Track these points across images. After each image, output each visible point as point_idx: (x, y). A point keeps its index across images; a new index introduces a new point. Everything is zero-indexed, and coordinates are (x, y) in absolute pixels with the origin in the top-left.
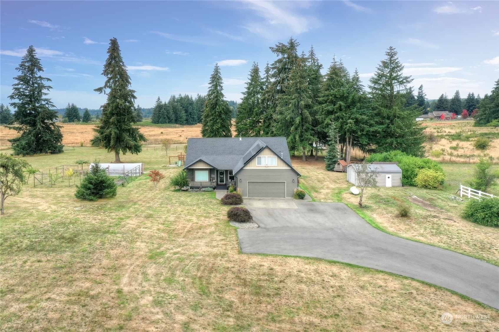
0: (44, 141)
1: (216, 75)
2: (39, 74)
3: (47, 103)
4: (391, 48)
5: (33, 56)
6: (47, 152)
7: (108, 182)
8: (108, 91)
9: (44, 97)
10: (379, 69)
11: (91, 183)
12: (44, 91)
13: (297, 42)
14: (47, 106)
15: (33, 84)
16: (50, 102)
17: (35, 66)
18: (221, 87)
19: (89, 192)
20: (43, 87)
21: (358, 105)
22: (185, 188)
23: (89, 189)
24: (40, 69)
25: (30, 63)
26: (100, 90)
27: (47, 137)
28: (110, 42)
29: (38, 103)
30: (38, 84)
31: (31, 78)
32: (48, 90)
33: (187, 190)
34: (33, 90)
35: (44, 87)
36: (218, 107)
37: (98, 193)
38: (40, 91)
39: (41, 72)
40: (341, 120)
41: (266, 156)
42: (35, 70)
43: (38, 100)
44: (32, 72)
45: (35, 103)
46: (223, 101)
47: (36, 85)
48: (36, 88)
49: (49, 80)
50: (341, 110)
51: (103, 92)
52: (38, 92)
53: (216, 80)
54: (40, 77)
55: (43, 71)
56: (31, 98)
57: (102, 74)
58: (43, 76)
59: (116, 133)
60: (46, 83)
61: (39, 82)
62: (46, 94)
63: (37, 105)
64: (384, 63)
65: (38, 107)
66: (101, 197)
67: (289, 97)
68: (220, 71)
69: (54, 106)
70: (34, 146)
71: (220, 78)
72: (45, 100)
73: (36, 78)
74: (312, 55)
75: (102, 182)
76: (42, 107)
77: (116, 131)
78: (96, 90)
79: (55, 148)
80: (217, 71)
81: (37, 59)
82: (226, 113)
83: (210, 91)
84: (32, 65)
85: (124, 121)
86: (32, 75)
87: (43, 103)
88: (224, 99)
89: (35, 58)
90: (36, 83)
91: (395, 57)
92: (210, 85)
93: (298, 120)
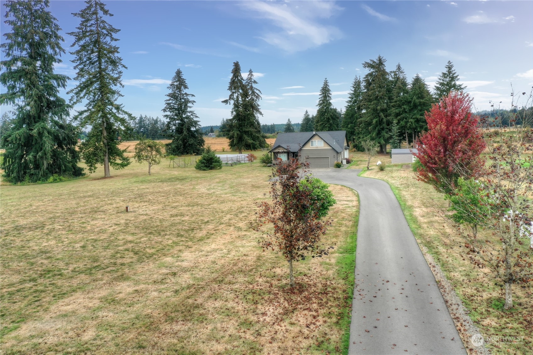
0: (190, 144)
1: (326, 87)
2: (185, 91)
3: (192, 115)
4: (449, 62)
5: (180, 77)
6: (191, 154)
7: (215, 159)
8: (232, 102)
9: (189, 109)
10: (440, 79)
11: (205, 159)
12: (189, 105)
13: (384, 58)
14: (192, 117)
15: (180, 99)
16: (194, 114)
17: (182, 85)
18: (330, 97)
19: (203, 165)
20: (187, 101)
21: (419, 108)
22: (269, 165)
23: (203, 163)
24: (186, 87)
25: (178, 83)
26: (226, 102)
27: (191, 141)
28: (234, 64)
29: (185, 115)
30: (185, 99)
31: (179, 94)
32: (193, 104)
33: (270, 166)
34: (181, 104)
35: (190, 102)
36: (326, 114)
37: (209, 166)
38: (186, 105)
39: (186, 89)
40: (405, 120)
41: (317, 141)
42: (182, 88)
43: (184, 112)
44: (180, 91)
45: (182, 114)
46: (331, 109)
47: (183, 100)
48: (183, 103)
49: (193, 95)
50: (406, 112)
51: (229, 103)
52: (185, 106)
53: (326, 91)
54: (186, 94)
55: (188, 88)
56: (179, 111)
57: (228, 89)
58: (188, 93)
59: (238, 134)
60: (191, 98)
61: (186, 97)
62: (190, 107)
63: (184, 116)
64: (444, 74)
65: (184, 118)
66: (212, 168)
67: (370, 103)
68: (328, 84)
69: (197, 117)
70: (182, 149)
71: (329, 90)
72: (190, 112)
73: (183, 95)
74: (399, 69)
75: (212, 159)
76: (187, 117)
77: (238, 132)
78: (223, 102)
79: (198, 150)
80: (327, 85)
81: (183, 79)
82: (333, 119)
83: (320, 101)
84: (179, 84)
85: (244, 126)
86: (180, 92)
87: (189, 114)
88: (332, 107)
89: (182, 79)
90: (183, 99)
91: (453, 69)
92: (320, 96)
93: (374, 121)
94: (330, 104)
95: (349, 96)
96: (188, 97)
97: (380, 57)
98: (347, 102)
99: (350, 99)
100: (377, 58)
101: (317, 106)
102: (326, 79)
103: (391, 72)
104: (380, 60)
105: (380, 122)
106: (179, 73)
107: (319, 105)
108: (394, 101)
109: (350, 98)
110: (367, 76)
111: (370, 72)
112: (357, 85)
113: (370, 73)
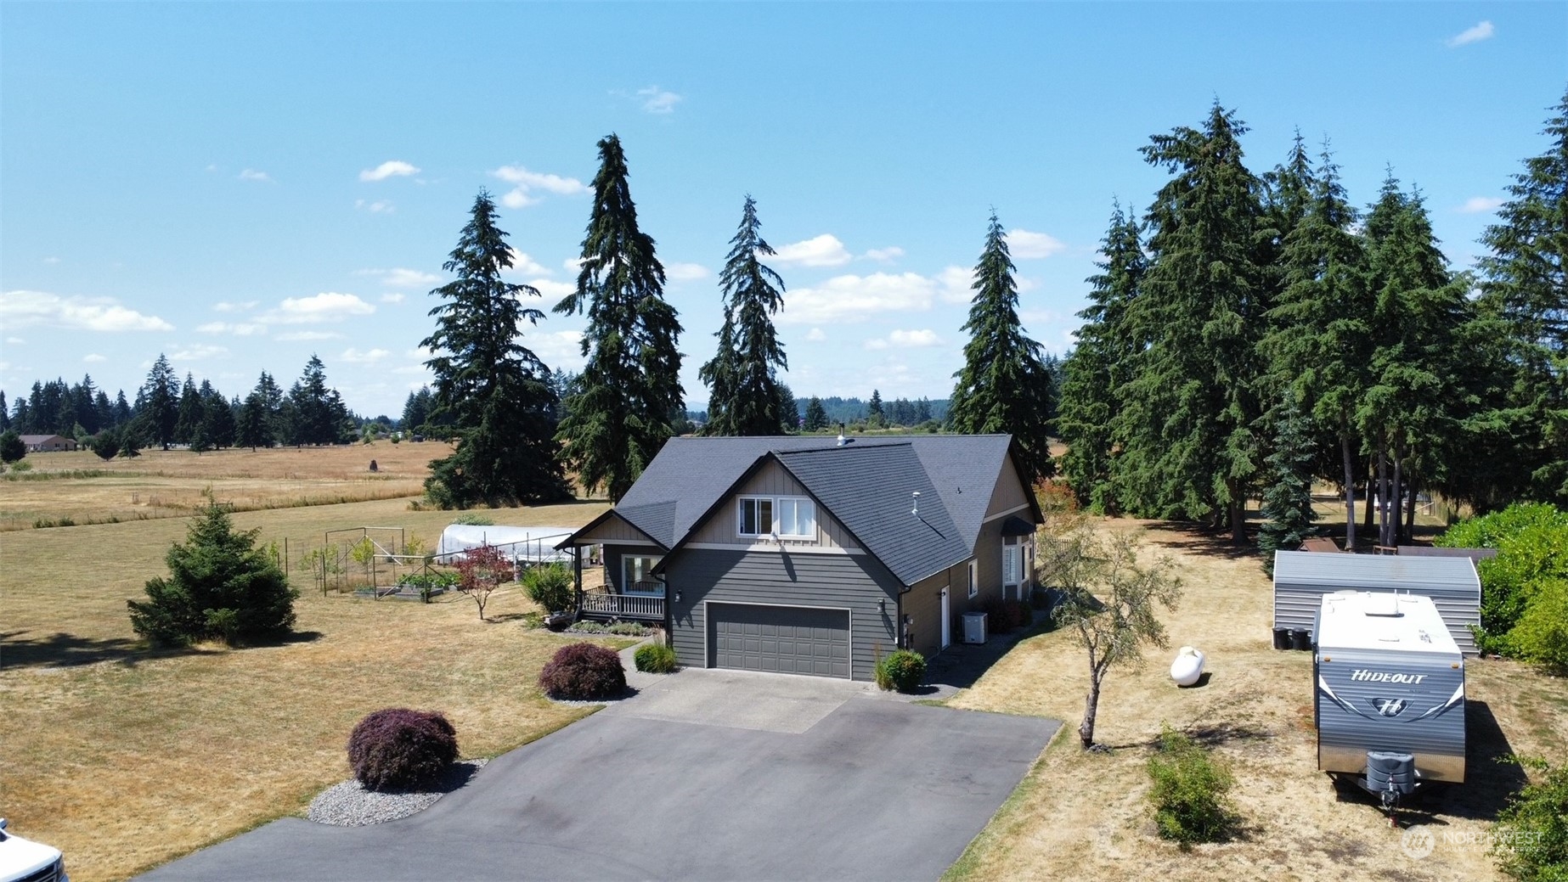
1: (995, 254)
5: (487, 225)
9: (516, 341)
12: (520, 323)
13: (1237, 116)
14: (525, 365)
17: (493, 251)
20: (517, 311)
24: (506, 260)
25: (480, 245)
26: (567, 304)
29: (500, 357)
30: (505, 303)
35: (523, 313)
38: (510, 324)
39: (508, 267)
42: (494, 262)
43: (500, 348)
46: (1018, 341)
47: (498, 306)
48: (498, 313)
54: (508, 283)
55: (514, 264)
58: (516, 282)
60: (526, 301)
61: (508, 297)
68: (1006, 240)
72: (519, 349)
73: (499, 286)
76: (510, 367)
78: (558, 307)
80: (999, 244)
81: (499, 232)
86: (486, 276)
87: (514, 356)
89: (493, 231)
90: (499, 301)
93: (1185, 393)
94: (1014, 319)
95: (1091, 288)
96: (517, 297)
97: (1218, 111)
98: (1085, 315)
99: (1094, 302)
100: (1207, 117)
101: (963, 328)
102: (995, 219)
103: (1271, 177)
104: (1220, 125)
105: (1213, 398)
106: (483, 209)
107: (969, 325)
108: (1286, 294)
109: (1094, 295)
110: (1164, 194)
111: (1175, 176)
112: (1122, 242)
113: (1175, 184)
